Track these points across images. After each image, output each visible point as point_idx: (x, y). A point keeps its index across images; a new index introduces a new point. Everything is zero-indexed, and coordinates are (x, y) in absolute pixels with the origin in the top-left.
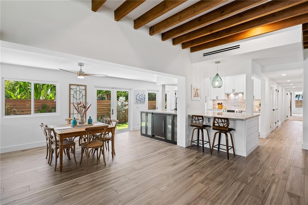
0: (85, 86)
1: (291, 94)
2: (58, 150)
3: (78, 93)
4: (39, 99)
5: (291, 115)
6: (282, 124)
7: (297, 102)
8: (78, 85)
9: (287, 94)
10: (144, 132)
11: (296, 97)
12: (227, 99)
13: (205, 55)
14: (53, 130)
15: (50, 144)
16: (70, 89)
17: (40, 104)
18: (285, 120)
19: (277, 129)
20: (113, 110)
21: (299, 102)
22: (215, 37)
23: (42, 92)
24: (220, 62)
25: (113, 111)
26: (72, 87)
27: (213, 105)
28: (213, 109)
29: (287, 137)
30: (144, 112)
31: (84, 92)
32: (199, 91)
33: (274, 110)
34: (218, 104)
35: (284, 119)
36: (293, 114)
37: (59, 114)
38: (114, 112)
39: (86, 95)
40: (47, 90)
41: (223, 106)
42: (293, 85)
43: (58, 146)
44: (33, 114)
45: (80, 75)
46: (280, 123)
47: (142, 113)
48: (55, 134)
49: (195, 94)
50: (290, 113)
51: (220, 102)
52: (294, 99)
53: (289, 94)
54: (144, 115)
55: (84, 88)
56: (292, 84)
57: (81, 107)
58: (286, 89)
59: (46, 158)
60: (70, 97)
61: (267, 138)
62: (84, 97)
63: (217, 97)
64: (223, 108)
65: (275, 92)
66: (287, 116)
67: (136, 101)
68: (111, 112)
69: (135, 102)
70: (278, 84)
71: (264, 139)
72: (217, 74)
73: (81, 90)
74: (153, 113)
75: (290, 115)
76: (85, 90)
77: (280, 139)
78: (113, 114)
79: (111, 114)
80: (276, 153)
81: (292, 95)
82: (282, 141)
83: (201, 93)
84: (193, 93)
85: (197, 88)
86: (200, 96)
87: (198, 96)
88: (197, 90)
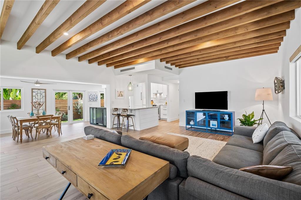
0: (45, 90)
2: (19, 130)
3: (39, 95)
4: (9, 99)
8: (39, 89)
10: (92, 122)
12: (155, 97)
13: (122, 71)
14: (15, 118)
15: (14, 127)
16: (32, 92)
17: (10, 103)
20: (69, 106)
22: (120, 63)
23: (11, 94)
24: (131, 75)
25: (69, 108)
26: (34, 91)
30: (91, 108)
31: (44, 94)
32: (123, 93)
37: (23, 110)
39: (45, 96)
40: (16, 92)
41: (154, 102)
43: (19, 128)
44: (2, 110)
45: (36, 84)
47: (90, 108)
48: (17, 121)
49: (119, 95)
54: (91, 109)
55: (44, 91)
57: (37, 104)
59: (12, 138)
60: (32, 97)
62: (44, 97)
69: (89, 101)
72: (130, 83)
73: (41, 93)
74: (96, 108)
76: (45, 92)
78: (69, 109)
83: (125, 94)
84: (117, 94)
85: (121, 91)
86: (124, 96)
87: (122, 96)
88: (120, 92)
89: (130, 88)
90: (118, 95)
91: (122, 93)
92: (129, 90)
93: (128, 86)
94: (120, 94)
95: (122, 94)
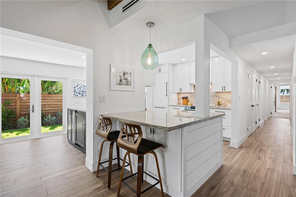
1: (276, 88)
5: (276, 111)
6: (265, 123)
7: (282, 97)
9: (271, 87)
11: (281, 92)
12: (193, 91)
13: (125, 9)
18: (269, 118)
19: (257, 131)
20: (33, 106)
21: (283, 97)
25: (33, 108)
27: (178, 99)
28: (177, 105)
29: (269, 145)
32: (130, 76)
33: (252, 106)
34: (183, 98)
35: (267, 117)
36: (278, 109)
38: (35, 108)
41: (189, 101)
42: (278, 75)
46: (262, 122)
47: (68, 110)
49: (121, 81)
50: (275, 109)
51: (185, 96)
52: (279, 94)
53: (273, 88)
56: (276, 74)
58: (269, 81)
61: (241, 147)
63: (181, 89)
64: (188, 104)
65: (255, 84)
66: (271, 113)
67: (74, 94)
68: (31, 109)
69: (73, 96)
70: (260, 73)
71: (236, 148)
72: (150, 45)
74: (76, 111)
75: (274, 111)
77: (259, 149)
78: (33, 111)
79: (31, 112)
80: (247, 188)
81: (277, 90)
82: (261, 155)
83: (136, 79)
84: (115, 80)
85: (126, 71)
86: (132, 84)
87: (127, 84)
88: (124, 74)
89: (149, 61)
90: (119, 82)
91: (127, 76)
92: (146, 66)
93: (145, 56)
94: (123, 78)
95: (129, 79)
